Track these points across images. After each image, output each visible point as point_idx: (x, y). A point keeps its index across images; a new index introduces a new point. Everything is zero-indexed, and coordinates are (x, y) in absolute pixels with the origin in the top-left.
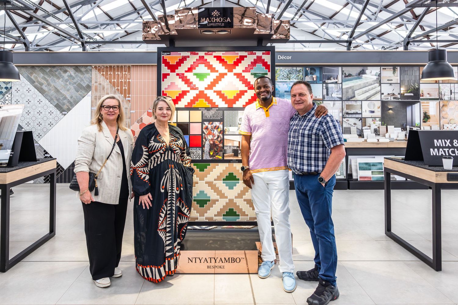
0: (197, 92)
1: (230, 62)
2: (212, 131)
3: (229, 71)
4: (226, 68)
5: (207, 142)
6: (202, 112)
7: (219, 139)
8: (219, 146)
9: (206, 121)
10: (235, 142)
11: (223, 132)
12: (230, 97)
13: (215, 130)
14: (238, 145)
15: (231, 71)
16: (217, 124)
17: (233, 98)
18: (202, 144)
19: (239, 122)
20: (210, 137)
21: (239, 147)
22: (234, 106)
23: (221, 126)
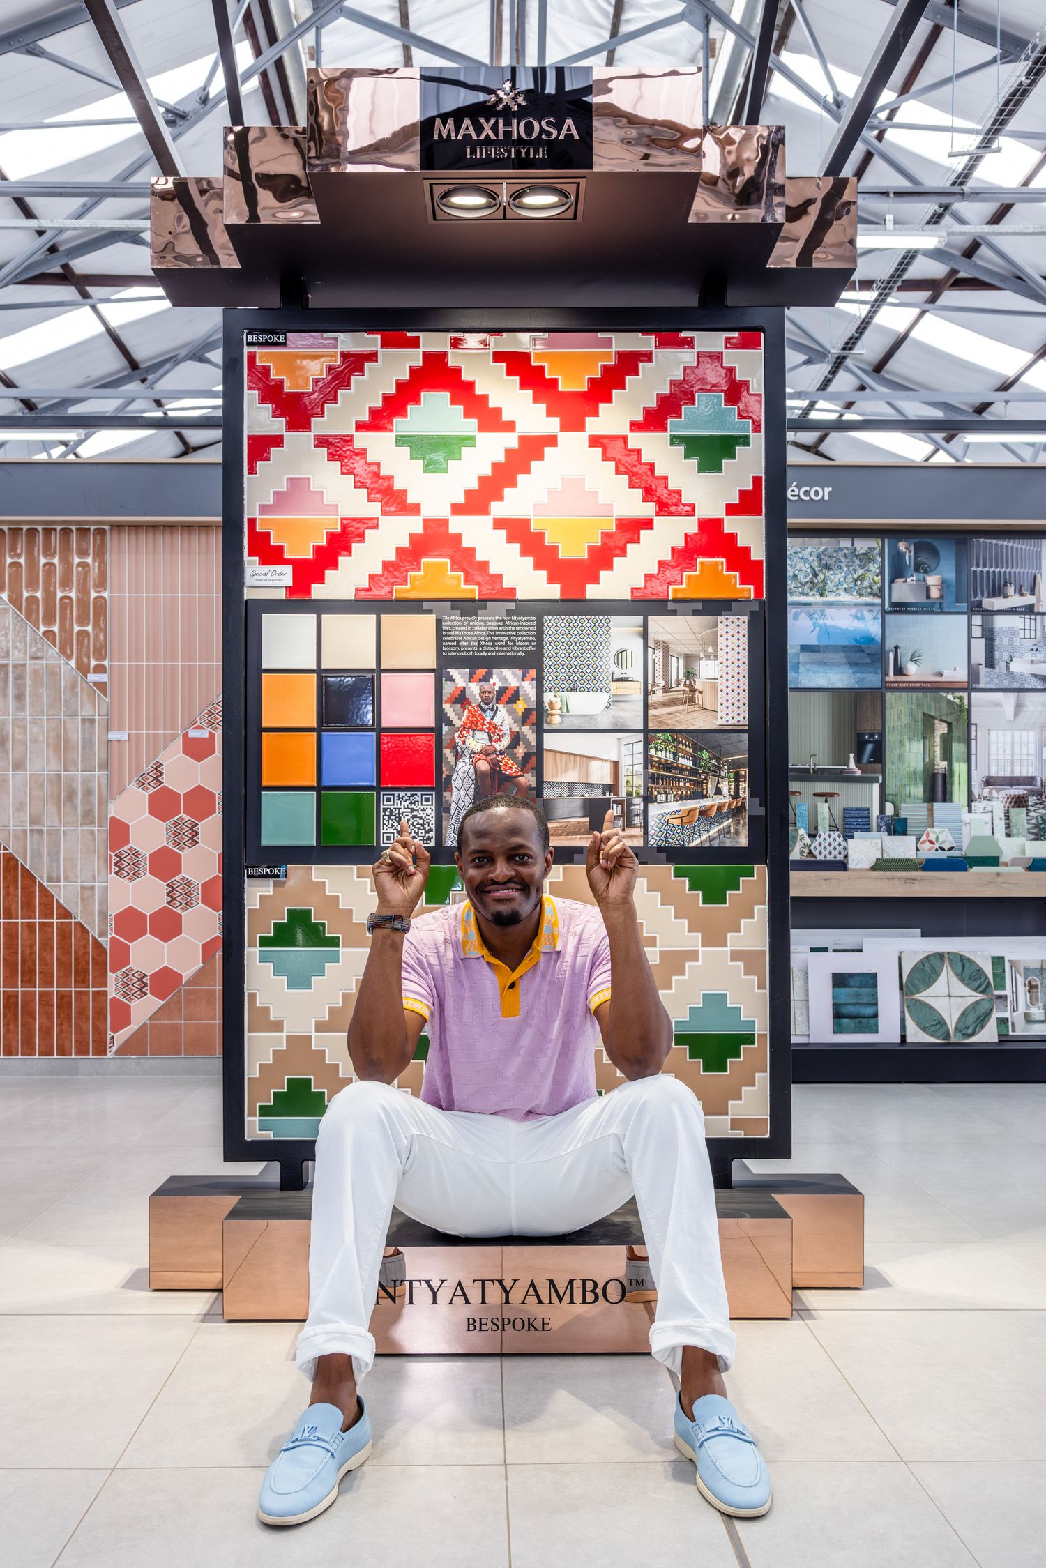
0: (415, 525)
1: (572, 383)
2: (484, 711)
3: (564, 428)
4: (550, 413)
5: (460, 764)
6: (439, 622)
7: (520, 751)
8: (518, 785)
9: (459, 662)
10: (594, 765)
11: (537, 717)
12: (573, 549)
13: (500, 707)
14: (608, 780)
15: (573, 424)
16: (509, 677)
17: (585, 555)
18: (439, 771)
19: (613, 668)
20: (476, 742)
21: (613, 788)
22: (592, 592)
23: (529, 688)
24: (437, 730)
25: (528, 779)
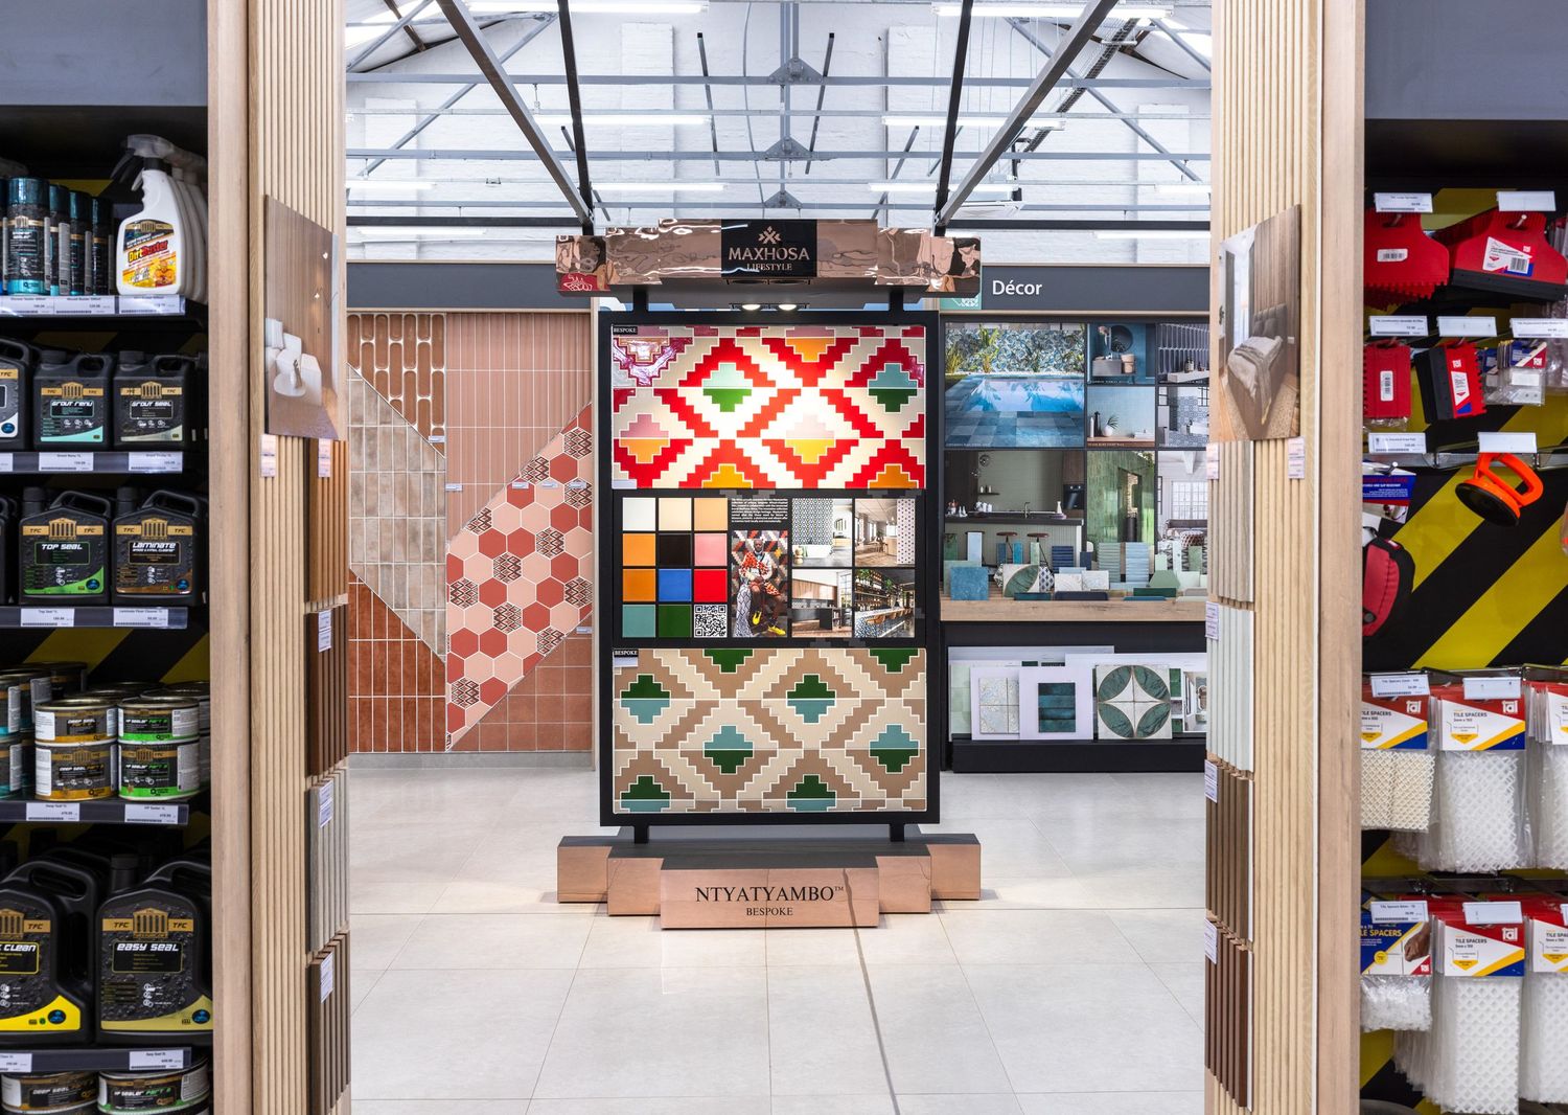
0: (715, 443)
1: (810, 357)
2: (756, 556)
3: (805, 384)
4: (796, 375)
5: (742, 588)
6: (729, 502)
7: (778, 580)
8: (777, 600)
9: (741, 527)
10: (822, 588)
11: (789, 560)
12: (810, 458)
13: (766, 553)
14: (831, 598)
15: (811, 382)
16: (772, 535)
17: (818, 462)
19: (834, 530)
20: (752, 574)
21: (834, 602)
22: (822, 484)
23: (784, 542)
24: (729, 567)
25: (783, 597)
